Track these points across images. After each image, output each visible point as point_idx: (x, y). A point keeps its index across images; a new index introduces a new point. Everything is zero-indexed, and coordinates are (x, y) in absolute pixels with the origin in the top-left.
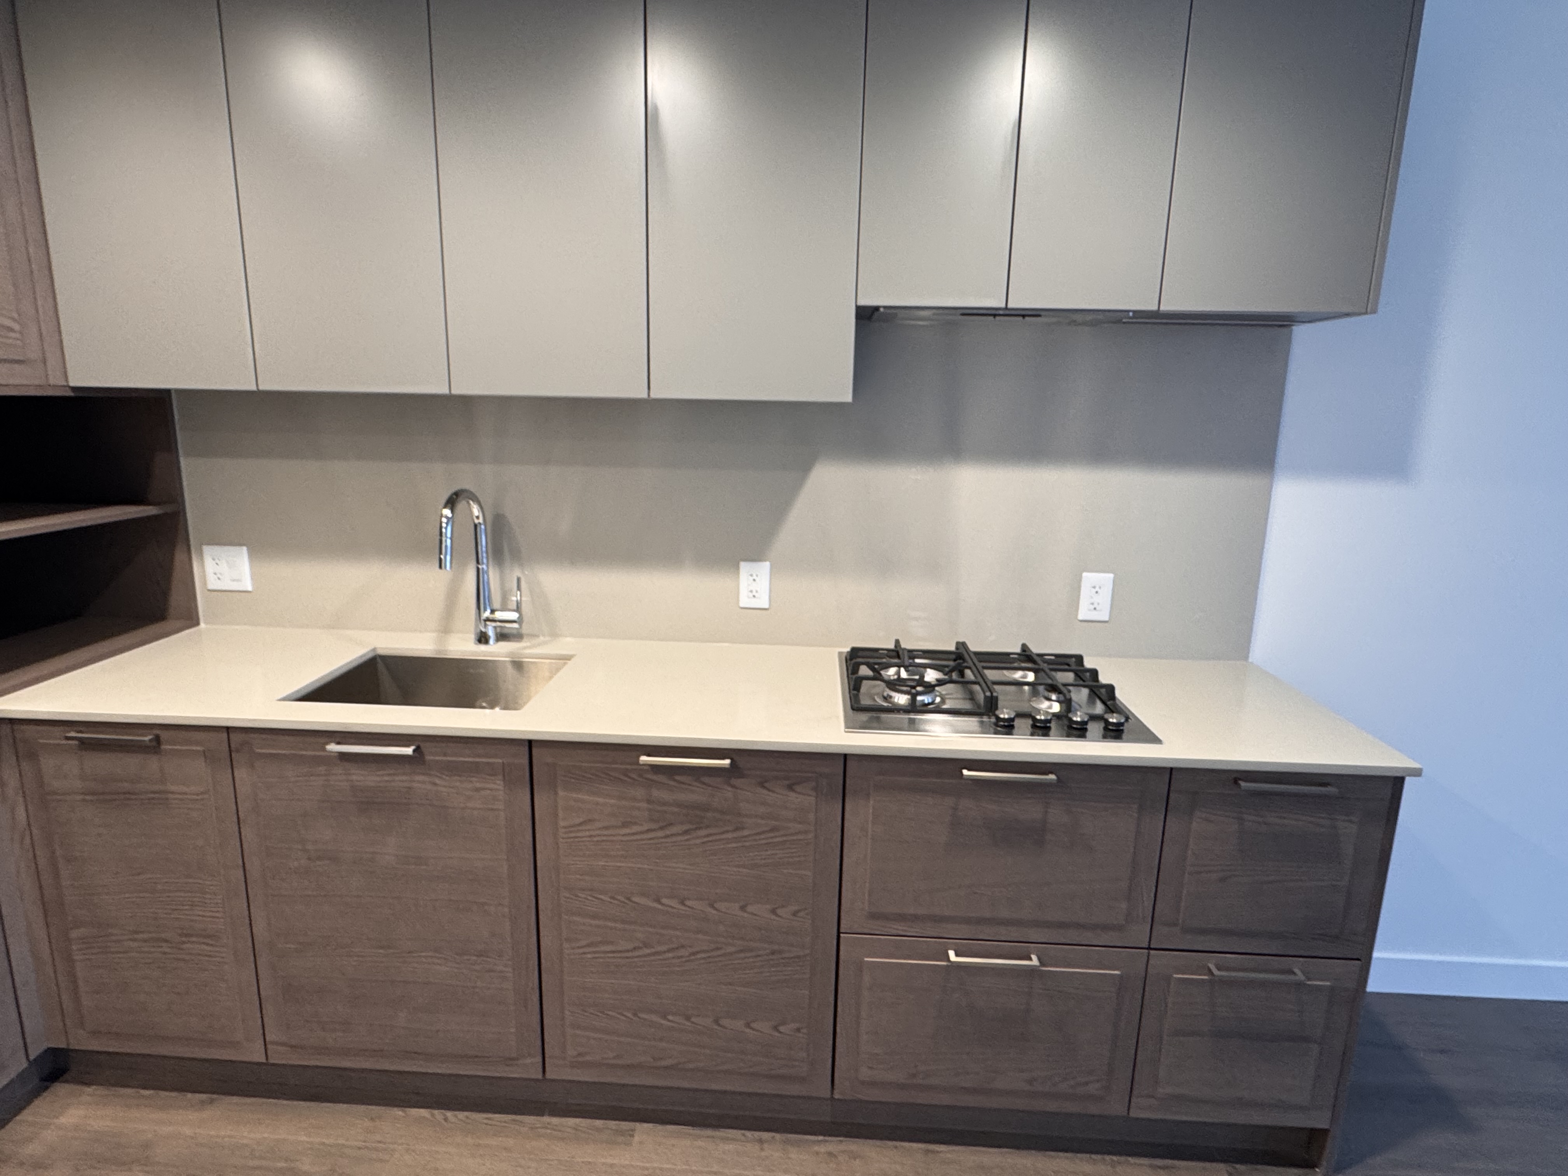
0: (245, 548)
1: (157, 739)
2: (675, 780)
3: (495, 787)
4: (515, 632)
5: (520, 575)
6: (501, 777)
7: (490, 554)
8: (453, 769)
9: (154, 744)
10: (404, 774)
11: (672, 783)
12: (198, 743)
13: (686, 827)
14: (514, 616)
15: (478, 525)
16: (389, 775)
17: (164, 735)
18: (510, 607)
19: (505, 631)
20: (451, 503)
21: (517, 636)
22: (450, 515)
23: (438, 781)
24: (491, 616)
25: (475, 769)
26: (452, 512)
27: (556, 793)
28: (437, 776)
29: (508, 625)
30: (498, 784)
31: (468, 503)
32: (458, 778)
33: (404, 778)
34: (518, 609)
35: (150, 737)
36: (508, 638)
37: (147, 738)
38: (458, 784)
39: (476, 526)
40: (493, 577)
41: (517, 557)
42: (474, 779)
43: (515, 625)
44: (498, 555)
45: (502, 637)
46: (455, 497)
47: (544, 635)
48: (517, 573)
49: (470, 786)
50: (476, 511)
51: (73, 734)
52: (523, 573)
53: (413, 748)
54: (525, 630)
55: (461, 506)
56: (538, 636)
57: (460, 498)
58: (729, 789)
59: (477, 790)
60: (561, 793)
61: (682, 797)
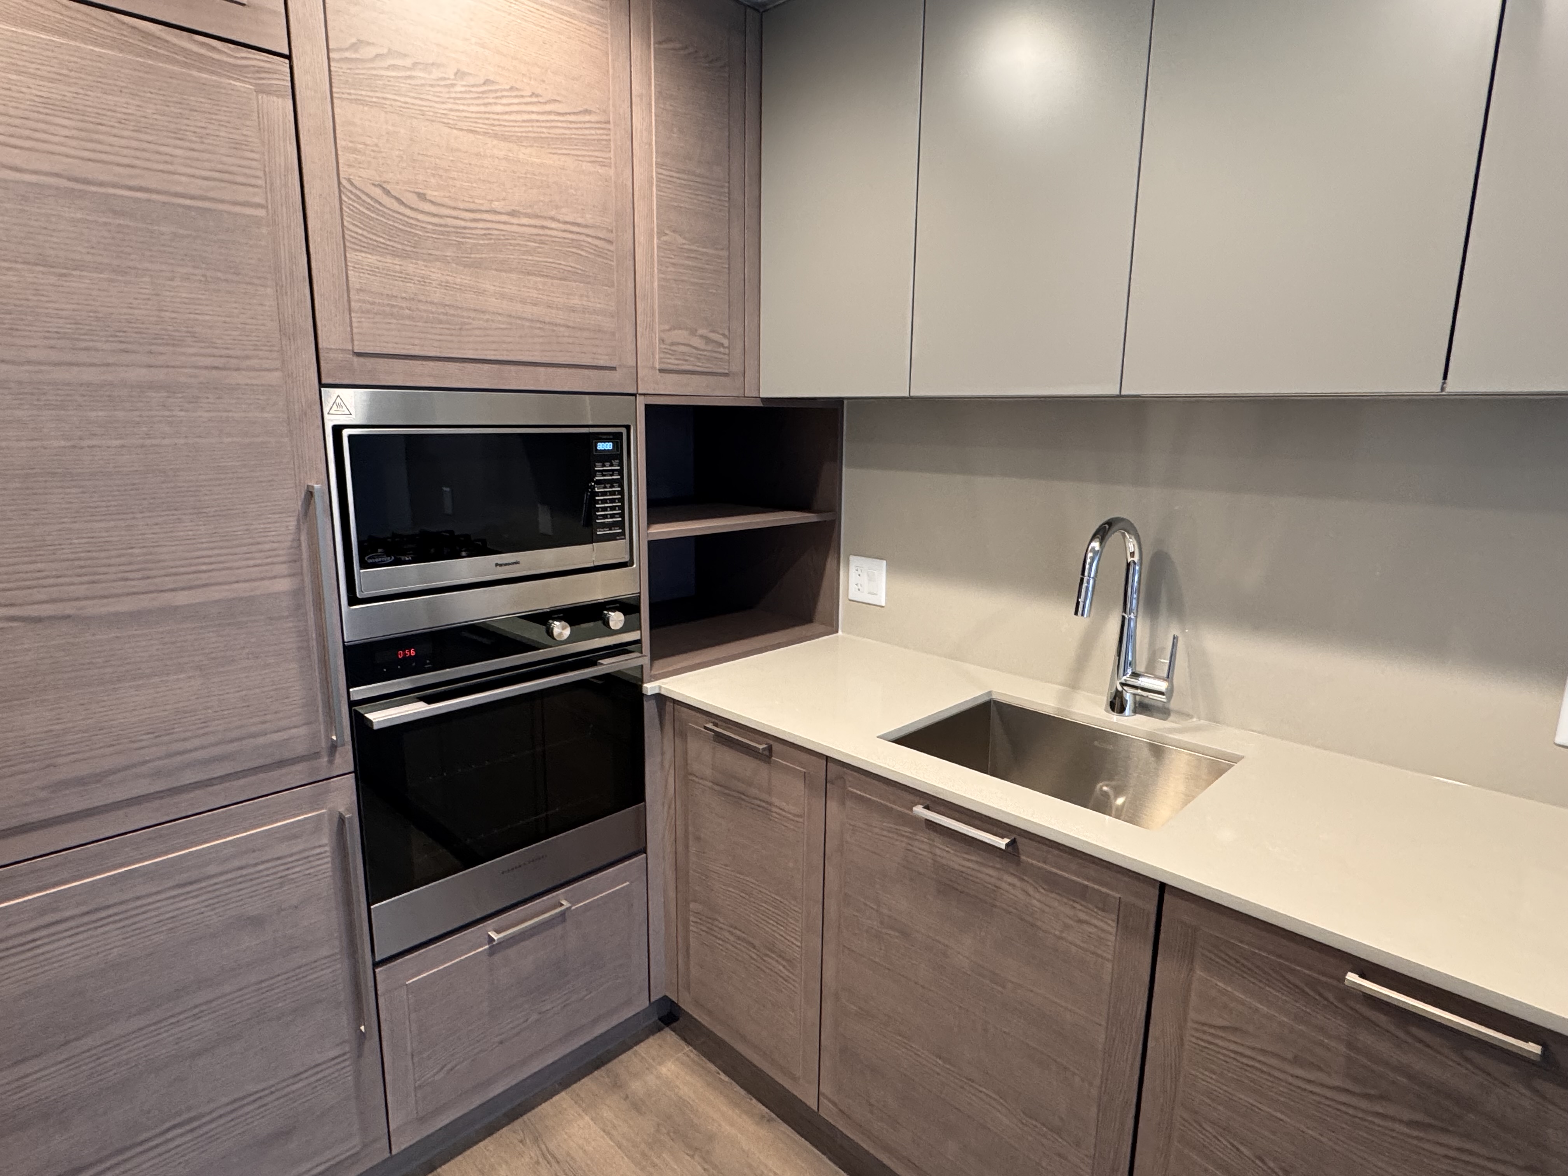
0: (885, 562)
1: (770, 748)
2: (1408, 1033)
3: (1105, 927)
4: (1160, 705)
5: (1177, 633)
6: (1114, 917)
7: (1141, 603)
8: (1052, 883)
9: (767, 753)
10: (993, 867)
11: (1401, 1034)
12: (801, 764)
13: (1419, 1117)
14: (1162, 686)
15: (1132, 564)
16: (977, 862)
17: (776, 747)
18: (1158, 673)
19: (1146, 701)
20: (1102, 533)
21: (1163, 712)
22: (1097, 548)
23: (1031, 890)
24: (1132, 681)
25: (1082, 894)
26: (1101, 543)
27: (1192, 970)
28: (1031, 884)
29: (1151, 695)
30: (1108, 925)
31: (1124, 536)
32: (1058, 898)
33: (991, 872)
34: (1169, 677)
35: (765, 746)
36: (1150, 711)
37: (761, 747)
38: (1056, 904)
39: (1128, 565)
40: (1141, 629)
41: (1177, 610)
42: (1078, 907)
43: (1162, 698)
44: (1152, 605)
45: (1142, 708)
46: (1107, 526)
47: (1199, 718)
48: (1174, 630)
49: (1071, 912)
50: (1132, 545)
51: (710, 726)
52: (1183, 631)
53: (1007, 840)
54: (1173, 705)
55: (1114, 538)
56: (1189, 716)
57: (1113, 529)
58: (1528, 1093)
59: (1080, 921)
60: (1199, 973)
61: (1419, 1065)
